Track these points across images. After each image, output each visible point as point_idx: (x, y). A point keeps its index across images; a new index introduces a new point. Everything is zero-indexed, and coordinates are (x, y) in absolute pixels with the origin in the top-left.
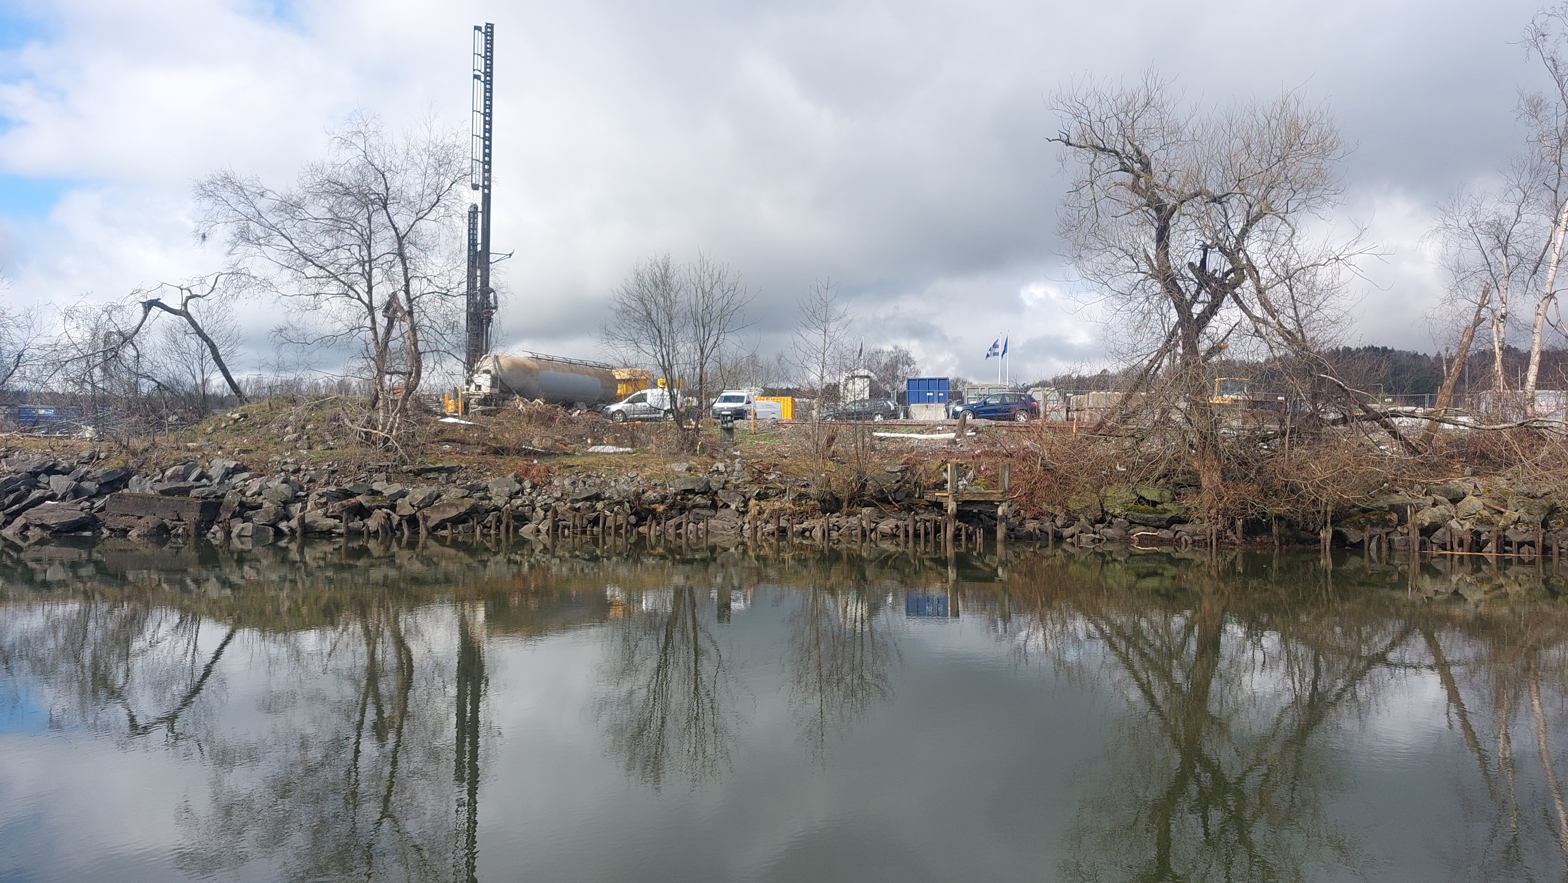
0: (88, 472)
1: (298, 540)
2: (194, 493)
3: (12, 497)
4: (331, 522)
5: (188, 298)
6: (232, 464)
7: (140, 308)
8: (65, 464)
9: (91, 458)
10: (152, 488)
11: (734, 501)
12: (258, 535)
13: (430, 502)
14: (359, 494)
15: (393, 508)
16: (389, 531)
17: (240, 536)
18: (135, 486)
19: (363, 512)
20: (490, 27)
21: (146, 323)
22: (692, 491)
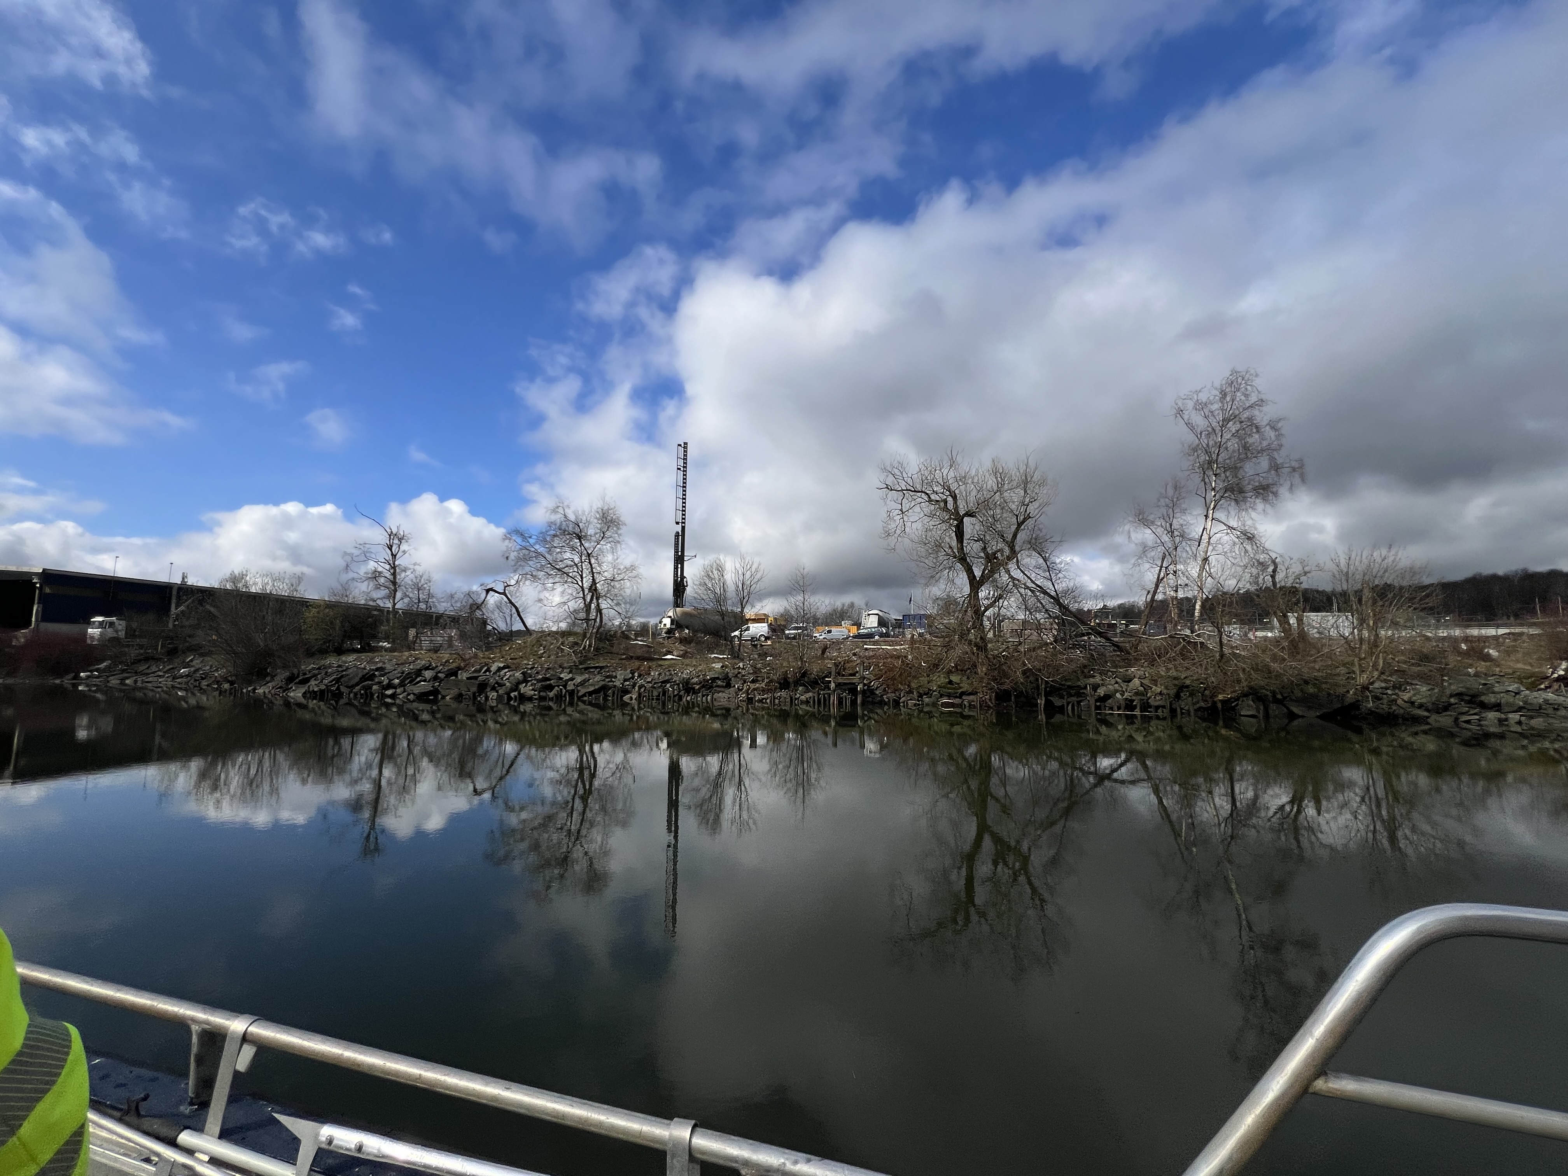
0: (442, 669)
2: (480, 678)
3: (409, 680)
4: (535, 693)
5: (506, 587)
6: (504, 665)
7: (485, 592)
8: (434, 665)
10: (464, 676)
12: (499, 698)
13: (582, 684)
14: (552, 679)
16: (559, 698)
17: (491, 699)
18: (459, 675)
19: (550, 688)
20: (685, 443)
21: (486, 599)
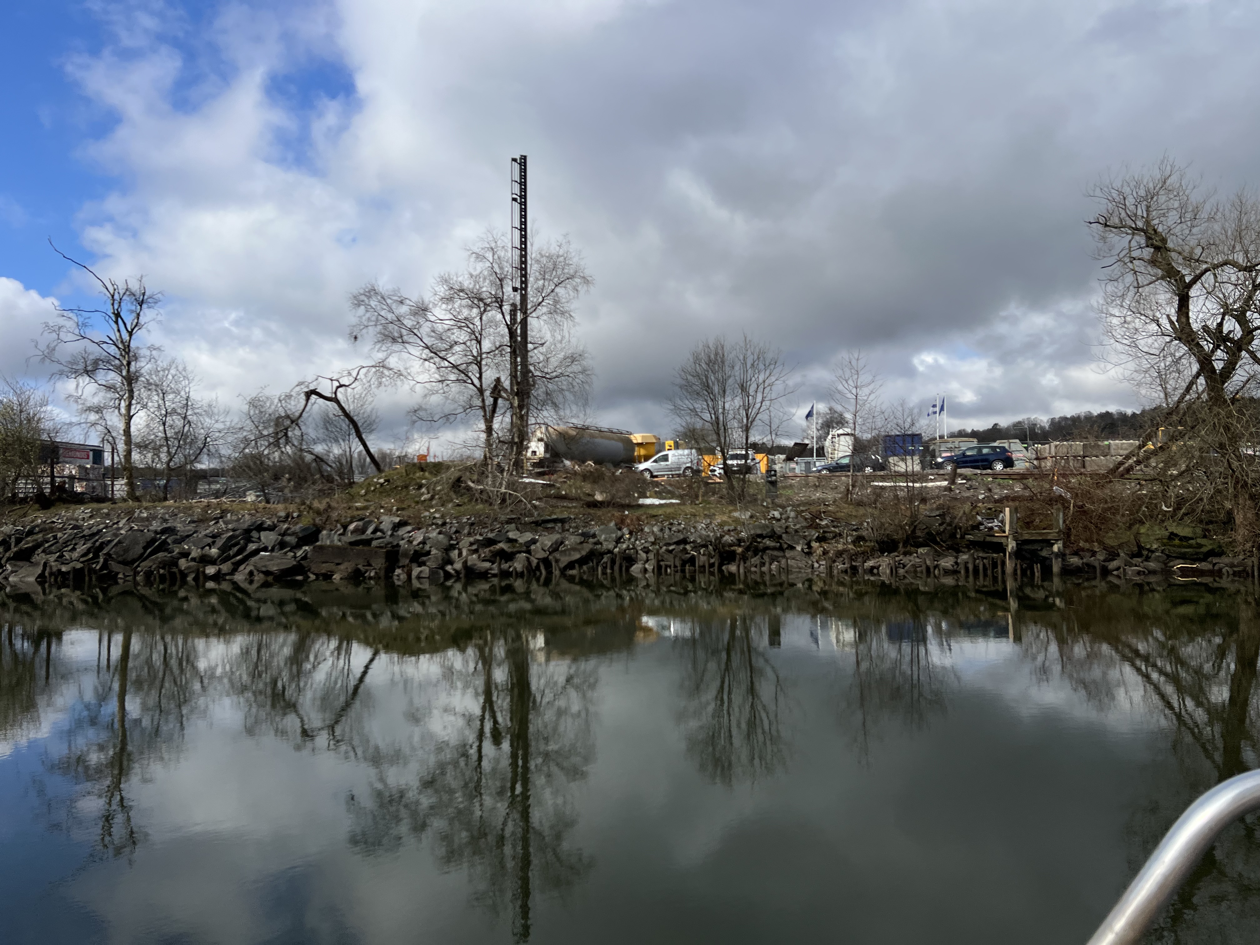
0: (288, 529)
1: (463, 580)
2: (375, 543)
3: (236, 549)
4: (487, 565)
5: (338, 387)
6: (397, 520)
7: (303, 397)
8: (269, 522)
9: (287, 516)
10: (340, 540)
11: (798, 543)
12: (432, 576)
13: (556, 547)
14: (500, 542)
15: (529, 552)
16: (531, 572)
17: (419, 578)
18: (326, 538)
19: (508, 557)
20: (524, 158)
21: (307, 409)
22: (761, 536)
